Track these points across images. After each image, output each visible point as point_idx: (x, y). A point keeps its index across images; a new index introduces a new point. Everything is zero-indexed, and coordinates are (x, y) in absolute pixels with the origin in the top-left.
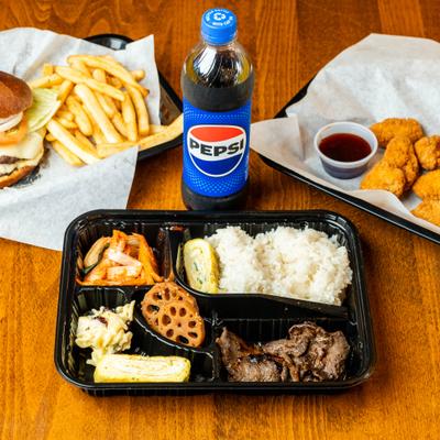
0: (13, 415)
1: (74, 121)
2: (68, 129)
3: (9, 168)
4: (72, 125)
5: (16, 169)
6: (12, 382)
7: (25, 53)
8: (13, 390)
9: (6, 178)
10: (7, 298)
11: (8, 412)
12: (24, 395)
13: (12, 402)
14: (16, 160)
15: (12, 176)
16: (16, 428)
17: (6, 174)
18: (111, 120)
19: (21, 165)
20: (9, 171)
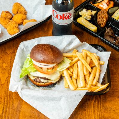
0: (10, 106)
1: (72, 73)
2: (70, 75)
3: (45, 81)
4: (71, 74)
5: (48, 82)
6: (10, 97)
7: (70, 44)
8: (10, 99)
9: (43, 84)
10: (8, 71)
11: (8, 106)
12: (13, 100)
13: (10, 103)
14: (48, 79)
15: (46, 84)
16: (11, 110)
17: (44, 83)
18: (85, 76)
19: (50, 81)
20: (45, 82)
